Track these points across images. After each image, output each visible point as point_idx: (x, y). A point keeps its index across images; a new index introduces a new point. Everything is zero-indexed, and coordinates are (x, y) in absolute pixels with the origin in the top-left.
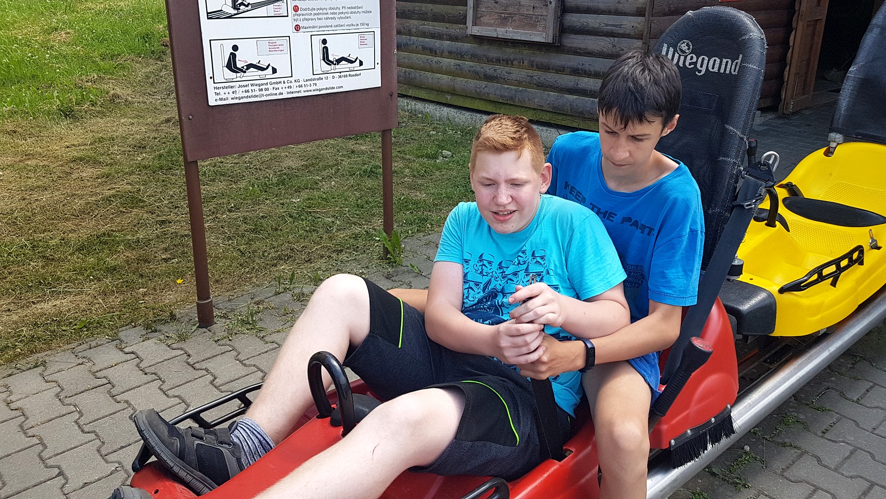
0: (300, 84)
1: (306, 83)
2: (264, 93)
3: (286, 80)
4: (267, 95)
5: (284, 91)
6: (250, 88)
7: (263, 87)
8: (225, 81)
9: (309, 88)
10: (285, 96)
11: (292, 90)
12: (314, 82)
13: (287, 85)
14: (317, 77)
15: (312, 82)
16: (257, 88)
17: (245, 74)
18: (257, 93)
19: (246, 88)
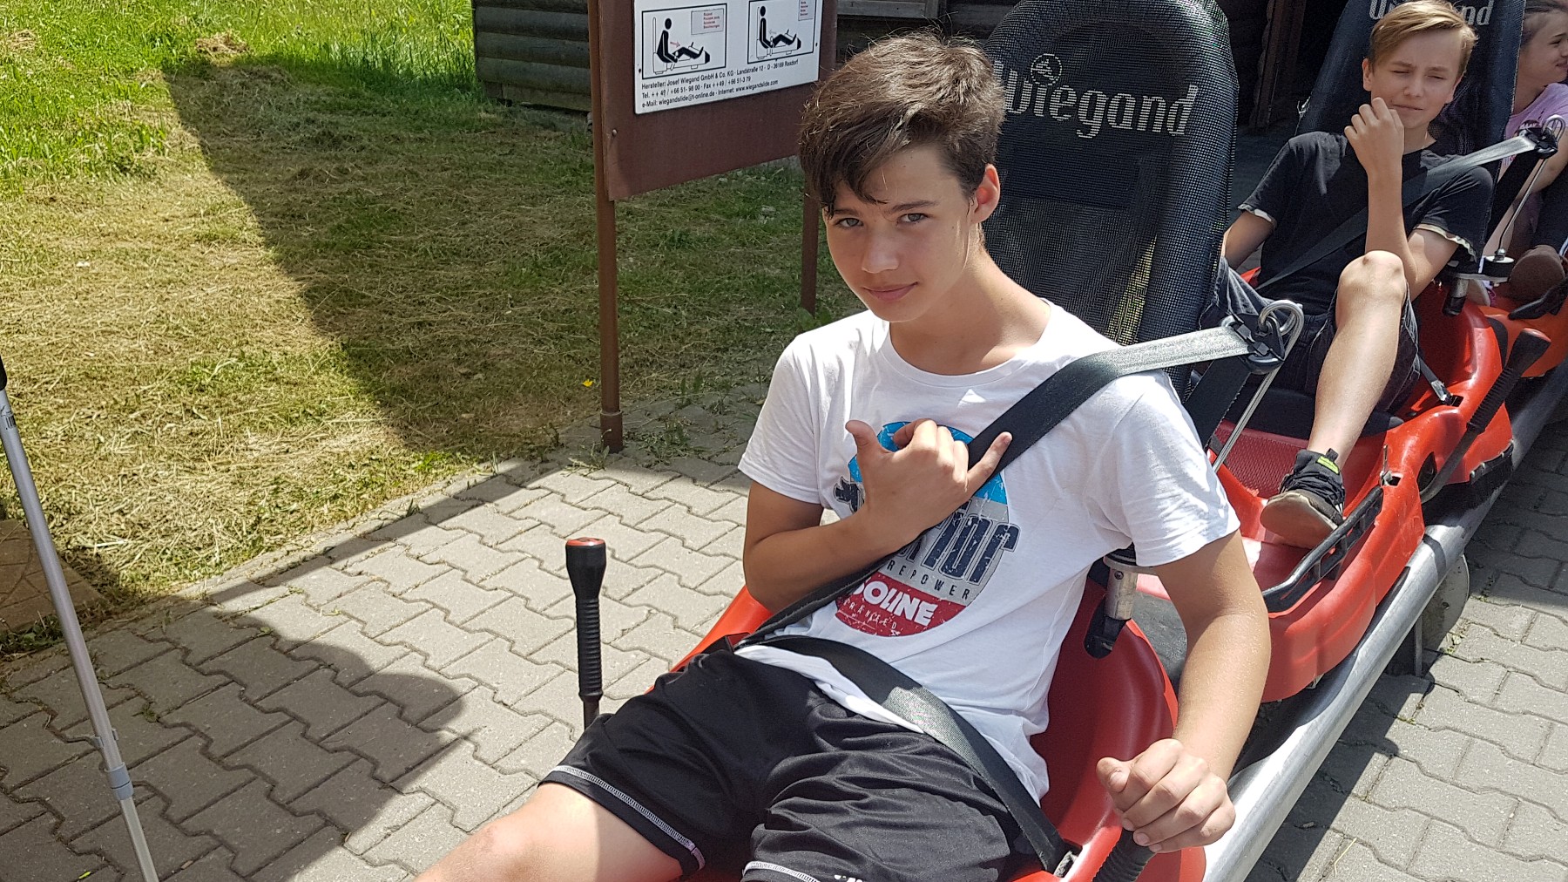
0: (733, 78)
1: (739, 76)
2: (695, 93)
3: (718, 71)
4: (697, 97)
5: (715, 90)
6: (680, 85)
7: (694, 84)
8: (654, 75)
9: (742, 85)
10: (717, 98)
11: (724, 88)
12: (748, 75)
13: (719, 80)
14: (752, 66)
15: (746, 75)
16: (687, 85)
17: (677, 65)
18: (687, 93)
19: (676, 86)
